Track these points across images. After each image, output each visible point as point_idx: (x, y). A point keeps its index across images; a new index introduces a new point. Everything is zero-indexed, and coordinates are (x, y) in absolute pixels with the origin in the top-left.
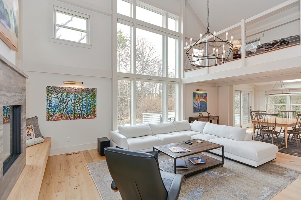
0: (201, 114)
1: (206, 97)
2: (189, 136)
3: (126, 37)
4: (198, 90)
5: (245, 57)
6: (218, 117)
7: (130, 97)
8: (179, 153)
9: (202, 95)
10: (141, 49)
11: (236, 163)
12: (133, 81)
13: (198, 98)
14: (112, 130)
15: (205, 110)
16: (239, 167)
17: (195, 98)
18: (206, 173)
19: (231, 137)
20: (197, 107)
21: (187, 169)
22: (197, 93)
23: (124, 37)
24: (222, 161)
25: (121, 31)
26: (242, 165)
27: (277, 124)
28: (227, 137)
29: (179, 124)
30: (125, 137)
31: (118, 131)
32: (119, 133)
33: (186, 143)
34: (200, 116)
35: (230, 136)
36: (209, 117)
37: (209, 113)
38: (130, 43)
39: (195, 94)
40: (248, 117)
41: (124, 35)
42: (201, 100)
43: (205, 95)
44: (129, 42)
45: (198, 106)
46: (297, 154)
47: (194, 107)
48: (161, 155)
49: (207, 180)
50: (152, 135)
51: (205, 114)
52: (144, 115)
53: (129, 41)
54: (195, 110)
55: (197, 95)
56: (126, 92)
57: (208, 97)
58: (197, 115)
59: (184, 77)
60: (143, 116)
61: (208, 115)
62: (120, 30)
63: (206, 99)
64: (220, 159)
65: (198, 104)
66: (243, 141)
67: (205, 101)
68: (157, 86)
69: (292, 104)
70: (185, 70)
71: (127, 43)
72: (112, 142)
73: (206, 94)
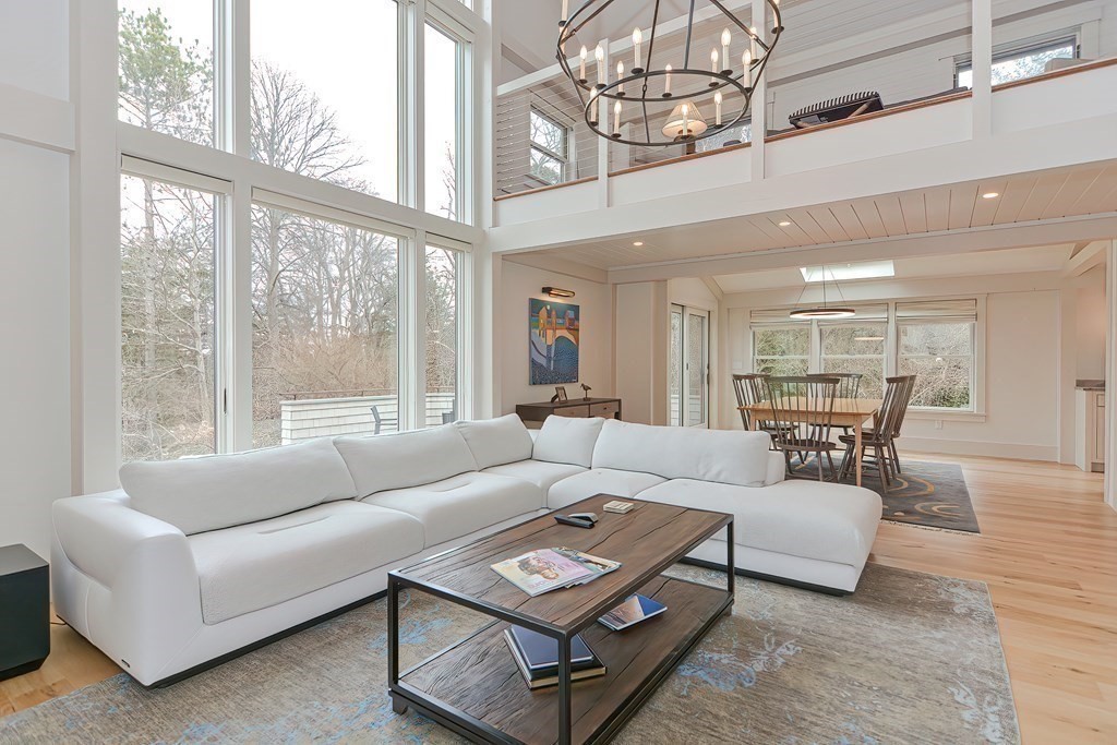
0: (560, 388)
1: (576, 322)
2: (539, 485)
3: (189, 54)
4: (547, 290)
5: (766, 142)
6: (619, 401)
7: (209, 337)
8: (562, 589)
9: (561, 312)
10: (266, 123)
11: (763, 584)
12: (229, 200)
13: (548, 322)
14: (78, 491)
15: (572, 377)
16: (791, 604)
17: (538, 321)
18: (685, 670)
19: (719, 474)
20: (543, 362)
21: (603, 670)
22: (544, 303)
23: (174, 52)
24: (726, 588)
25: (162, 20)
26: (791, 591)
27: (835, 413)
28: (702, 473)
29: (484, 433)
30: (174, 530)
31: (122, 494)
32: (133, 504)
33: (561, 522)
34: (556, 396)
35: (714, 470)
36: (587, 402)
37: (586, 388)
38: (210, 84)
39: (535, 306)
40: (699, 402)
41: (175, 43)
42: (559, 333)
43: (571, 314)
44: (205, 81)
45: (549, 359)
46: (902, 514)
47: (533, 363)
48: (415, 604)
49: (716, 717)
50: (352, 499)
51: (573, 392)
52: (290, 408)
53: (204, 77)
54: (538, 376)
55: (543, 312)
56: (188, 312)
57: (582, 324)
58: (545, 394)
59: (495, 224)
60: (285, 416)
61: (581, 394)
62: (154, 12)
63: (574, 330)
64: (721, 582)
65: (549, 347)
66: (764, 484)
67: (573, 340)
68: (340, 296)
69: (823, 355)
70: (502, 193)
71: (195, 82)
72: (71, 570)
73: (576, 309)
